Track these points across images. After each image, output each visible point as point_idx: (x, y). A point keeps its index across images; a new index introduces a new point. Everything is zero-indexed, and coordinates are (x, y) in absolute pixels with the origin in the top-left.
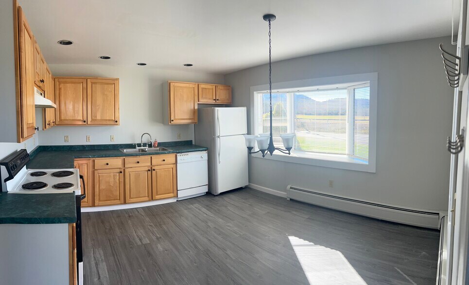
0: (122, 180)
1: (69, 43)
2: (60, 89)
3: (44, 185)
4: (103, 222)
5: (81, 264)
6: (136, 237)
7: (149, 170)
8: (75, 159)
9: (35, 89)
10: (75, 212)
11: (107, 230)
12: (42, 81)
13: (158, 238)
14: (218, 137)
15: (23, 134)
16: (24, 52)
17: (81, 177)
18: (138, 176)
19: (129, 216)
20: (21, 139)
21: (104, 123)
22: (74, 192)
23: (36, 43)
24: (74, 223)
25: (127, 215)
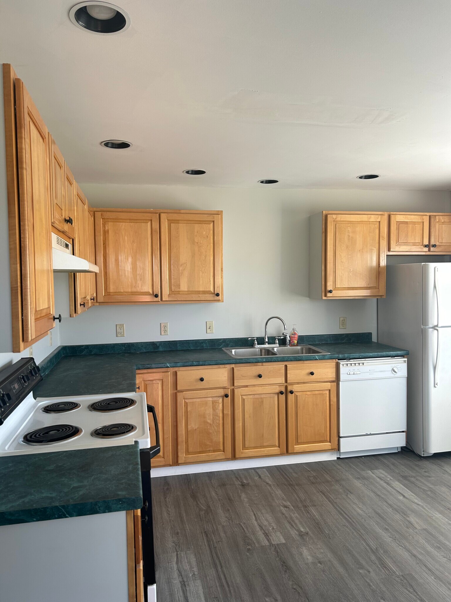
0: (228, 411)
1: (124, 145)
2: (106, 233)
3: (73, 431)
4: (194, 497)
5: (152, 589)
6: (258, 528)
7: (281, 393)
8: (138, 371)
9: (54, 237)
10: (139, 487)
11: (202, 513)
12: (69, 221)
13: (301, 535)
14: (435, 328)
15: (27, 334)
16: (29, 170)
17: (151, 409)
18: (259, 403)
19: (243, 485)
20: (22, 344)
21: (195, 297)
22: (136, 442)
23: (54, 143)
24: (137, 509)
25: (237, 483)
